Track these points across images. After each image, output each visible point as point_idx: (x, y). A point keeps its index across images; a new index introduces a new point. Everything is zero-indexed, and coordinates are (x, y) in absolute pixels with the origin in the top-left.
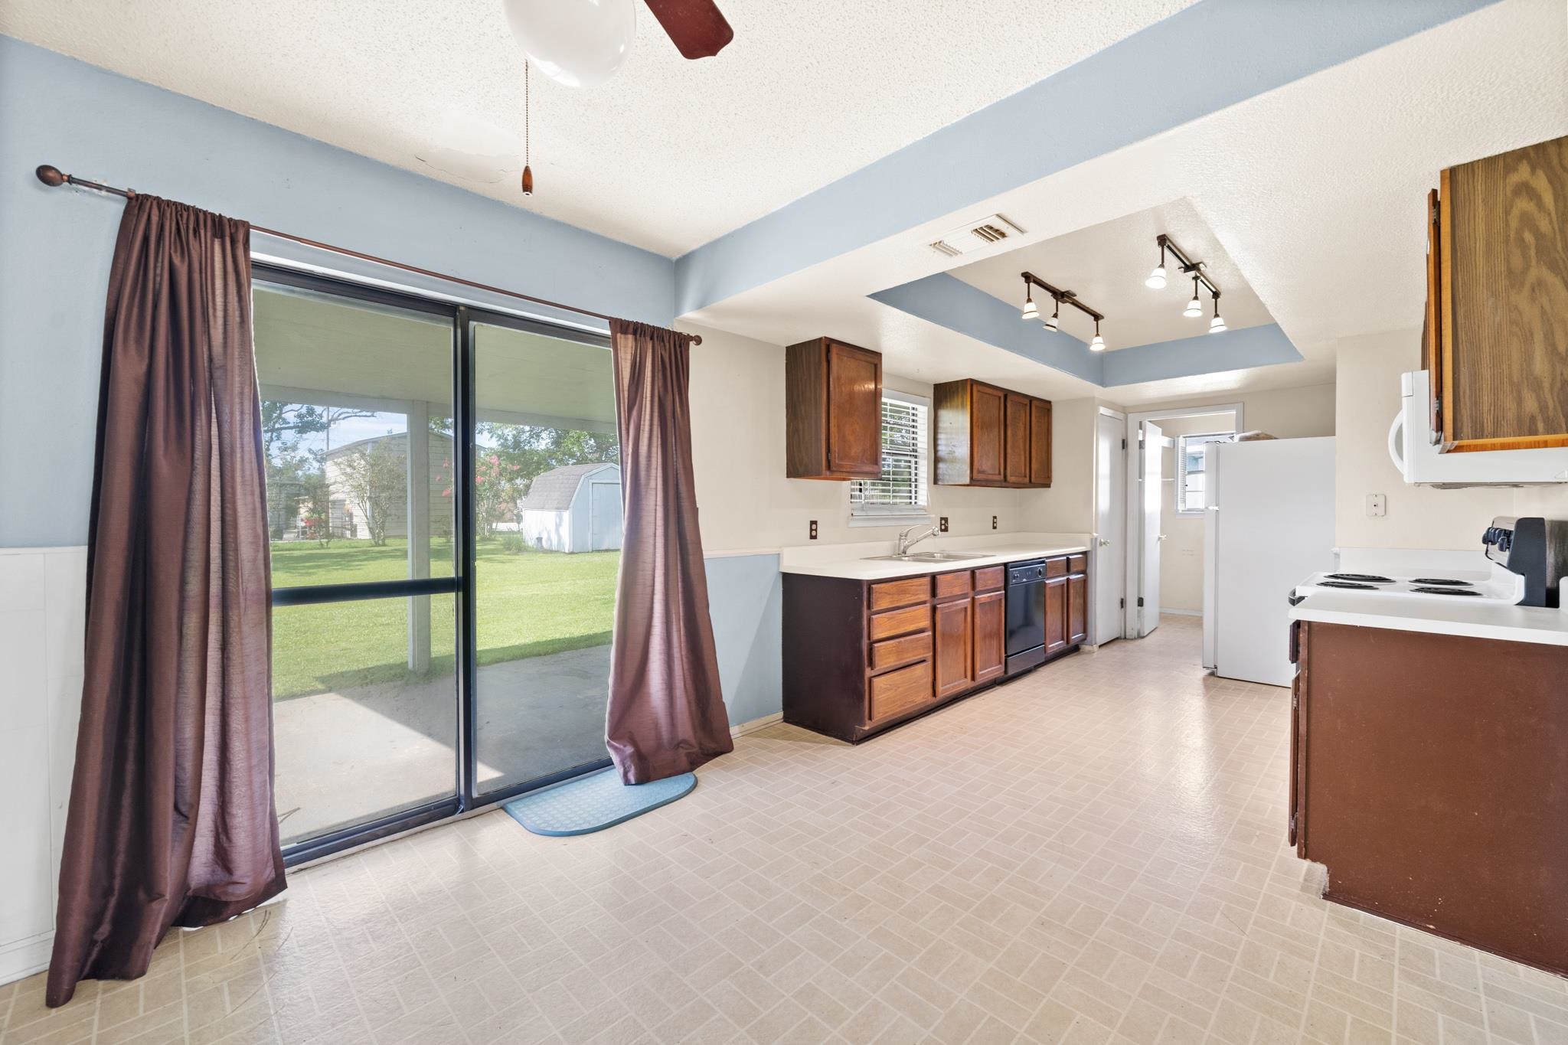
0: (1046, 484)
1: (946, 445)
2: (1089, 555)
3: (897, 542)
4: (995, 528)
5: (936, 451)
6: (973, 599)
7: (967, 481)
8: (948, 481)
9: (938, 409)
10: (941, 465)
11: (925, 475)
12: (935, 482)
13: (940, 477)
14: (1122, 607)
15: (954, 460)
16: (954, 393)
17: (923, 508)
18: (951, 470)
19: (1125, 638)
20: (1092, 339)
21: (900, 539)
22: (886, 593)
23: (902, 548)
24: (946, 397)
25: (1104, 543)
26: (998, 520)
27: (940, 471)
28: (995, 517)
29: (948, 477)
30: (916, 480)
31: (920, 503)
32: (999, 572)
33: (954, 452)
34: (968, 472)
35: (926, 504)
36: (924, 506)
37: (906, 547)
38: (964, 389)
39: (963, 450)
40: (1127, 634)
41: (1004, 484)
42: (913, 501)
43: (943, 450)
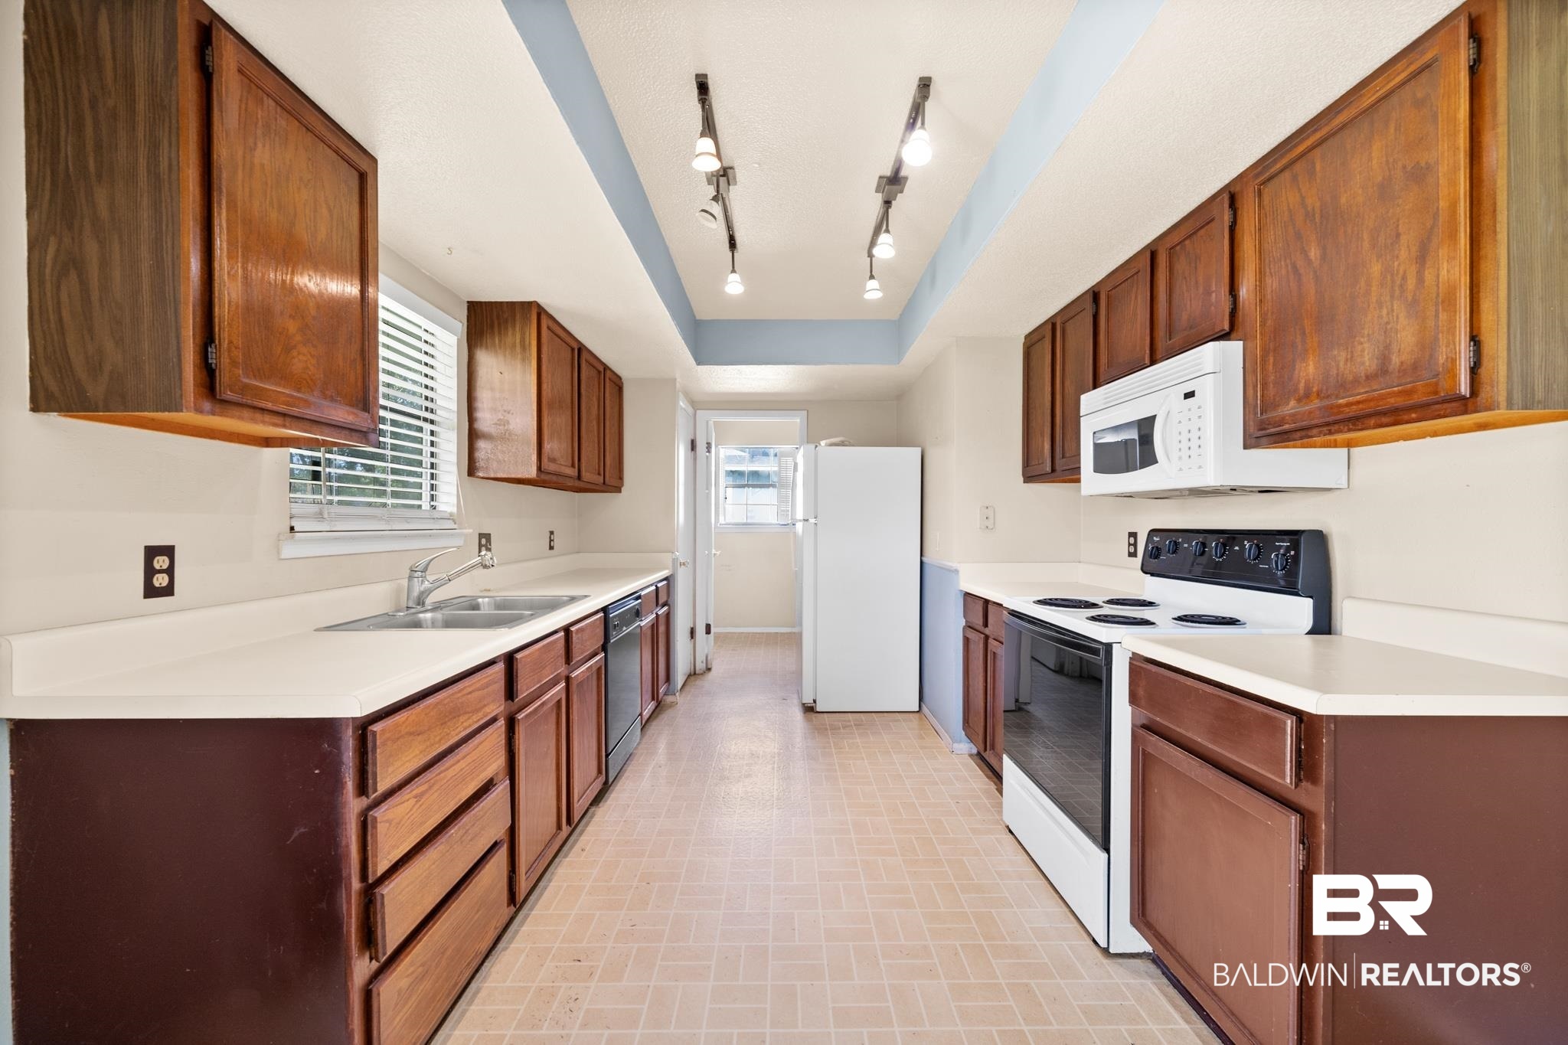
0: (618, 489)
1: (494, 410)
2: (671, 579)
3: (405, 582)
4: (551, 548)
5: (471, 420)
6: (568, 679)
7: (532, 472)
8: (495, 472)
9: (476, 346)
10: (481, 444)
11: (454, 458)
12: (472, 471)
13: (481, 464)
14: (692, 637)
15: (506, 437)
16: (506, 321)
17: (450, 518)
18: (503, 452)
19: (695, 674)
20: (728, 276)
21: (411, 578)
22: (411, 734)
23: (415, 593)
24: (492, 327)
25: (684, 564)
26: (556, 537)
27: (480, 455)
28: (552, 533)
29: (495, 465)
30: (432, 466)
31: (441, 507)
32: (598, 622)
33: (508, 423)
34: (534, 457)
35: (454, 510)
36: (451, 514)
37: (428, 592)
38: (526, 318)
39: (524, 422)
40: (697, 668)
41: (577, 483)
42: (425, 504)
43: (486, 420)
